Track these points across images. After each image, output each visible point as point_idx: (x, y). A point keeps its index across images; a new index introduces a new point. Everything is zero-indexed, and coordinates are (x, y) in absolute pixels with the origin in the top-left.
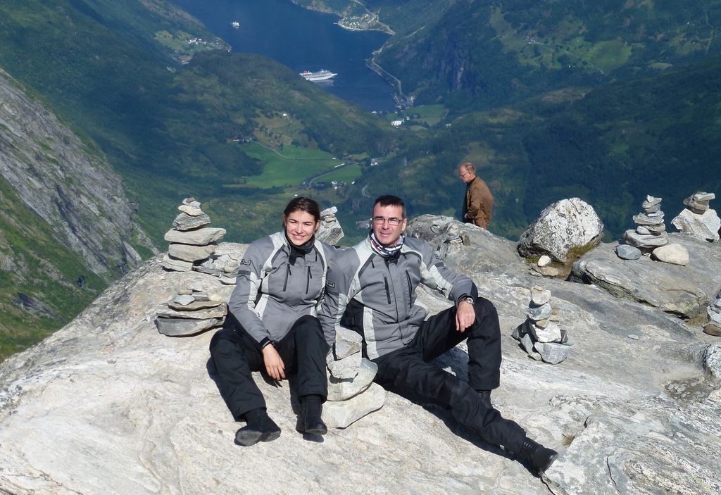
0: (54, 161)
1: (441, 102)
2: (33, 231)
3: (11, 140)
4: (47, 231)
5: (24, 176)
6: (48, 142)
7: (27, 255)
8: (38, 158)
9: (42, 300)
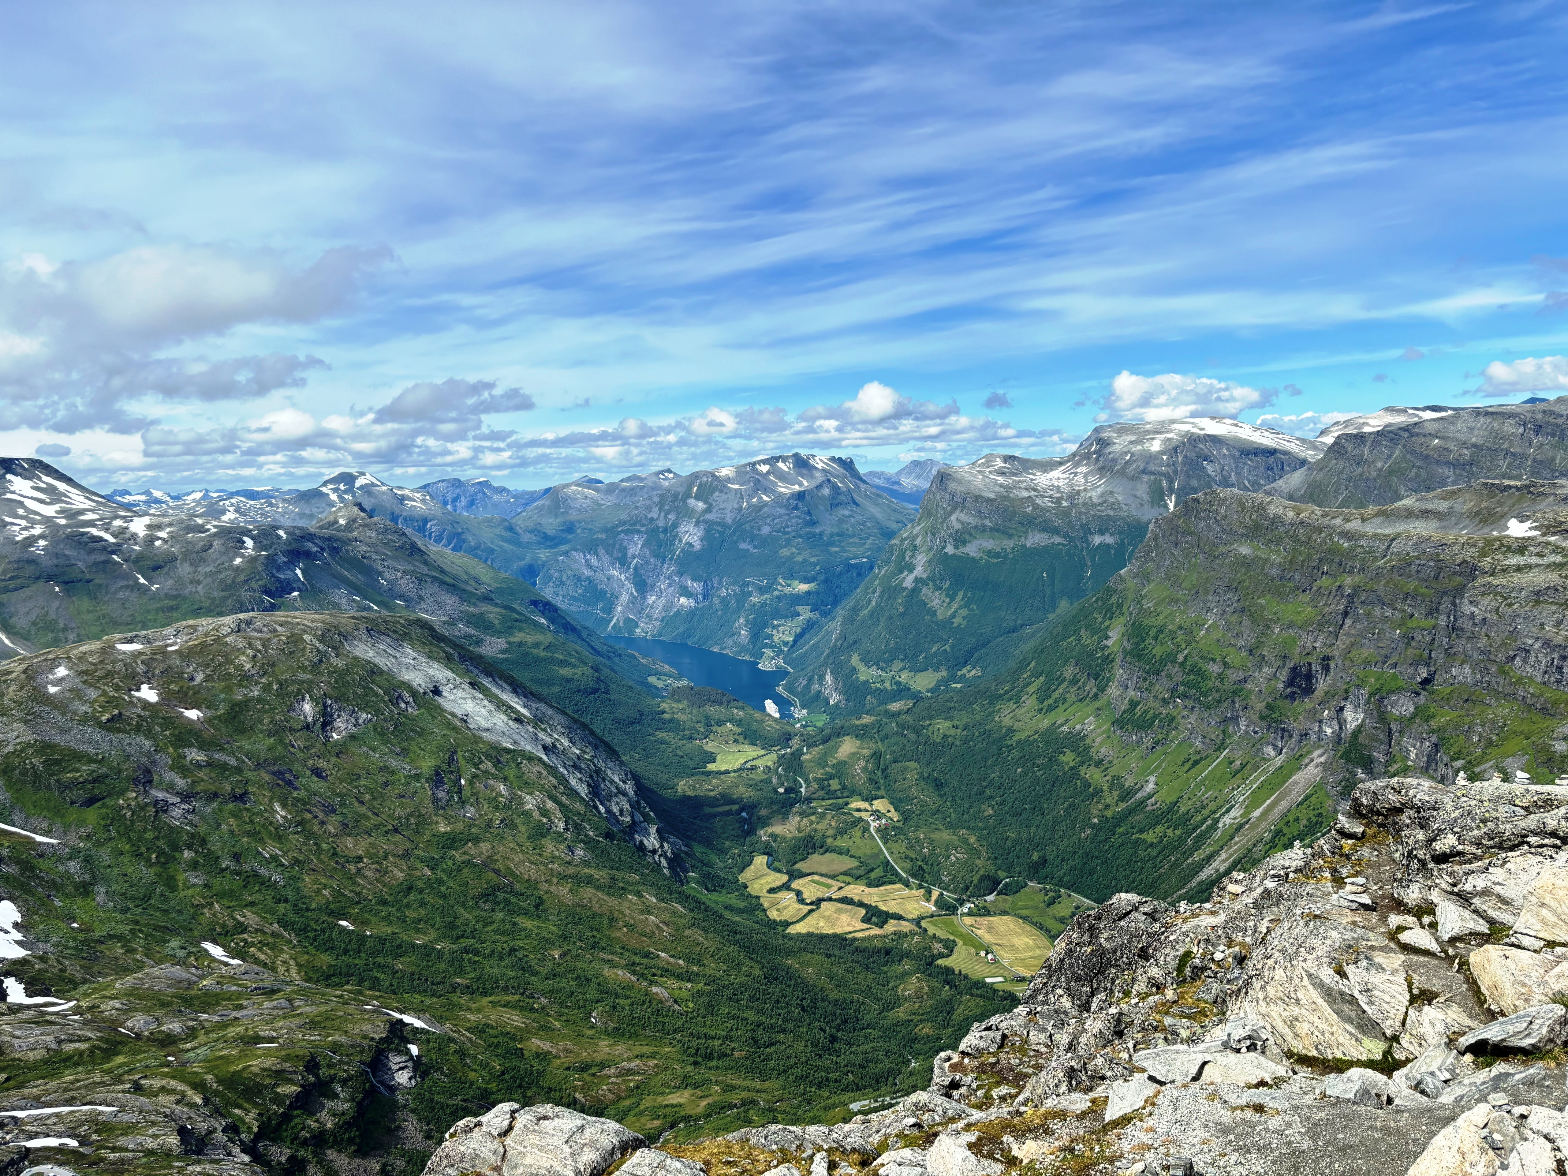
1: (824, 712)
2: (578, 805)
4: (586, 804)
9: (583, 849)
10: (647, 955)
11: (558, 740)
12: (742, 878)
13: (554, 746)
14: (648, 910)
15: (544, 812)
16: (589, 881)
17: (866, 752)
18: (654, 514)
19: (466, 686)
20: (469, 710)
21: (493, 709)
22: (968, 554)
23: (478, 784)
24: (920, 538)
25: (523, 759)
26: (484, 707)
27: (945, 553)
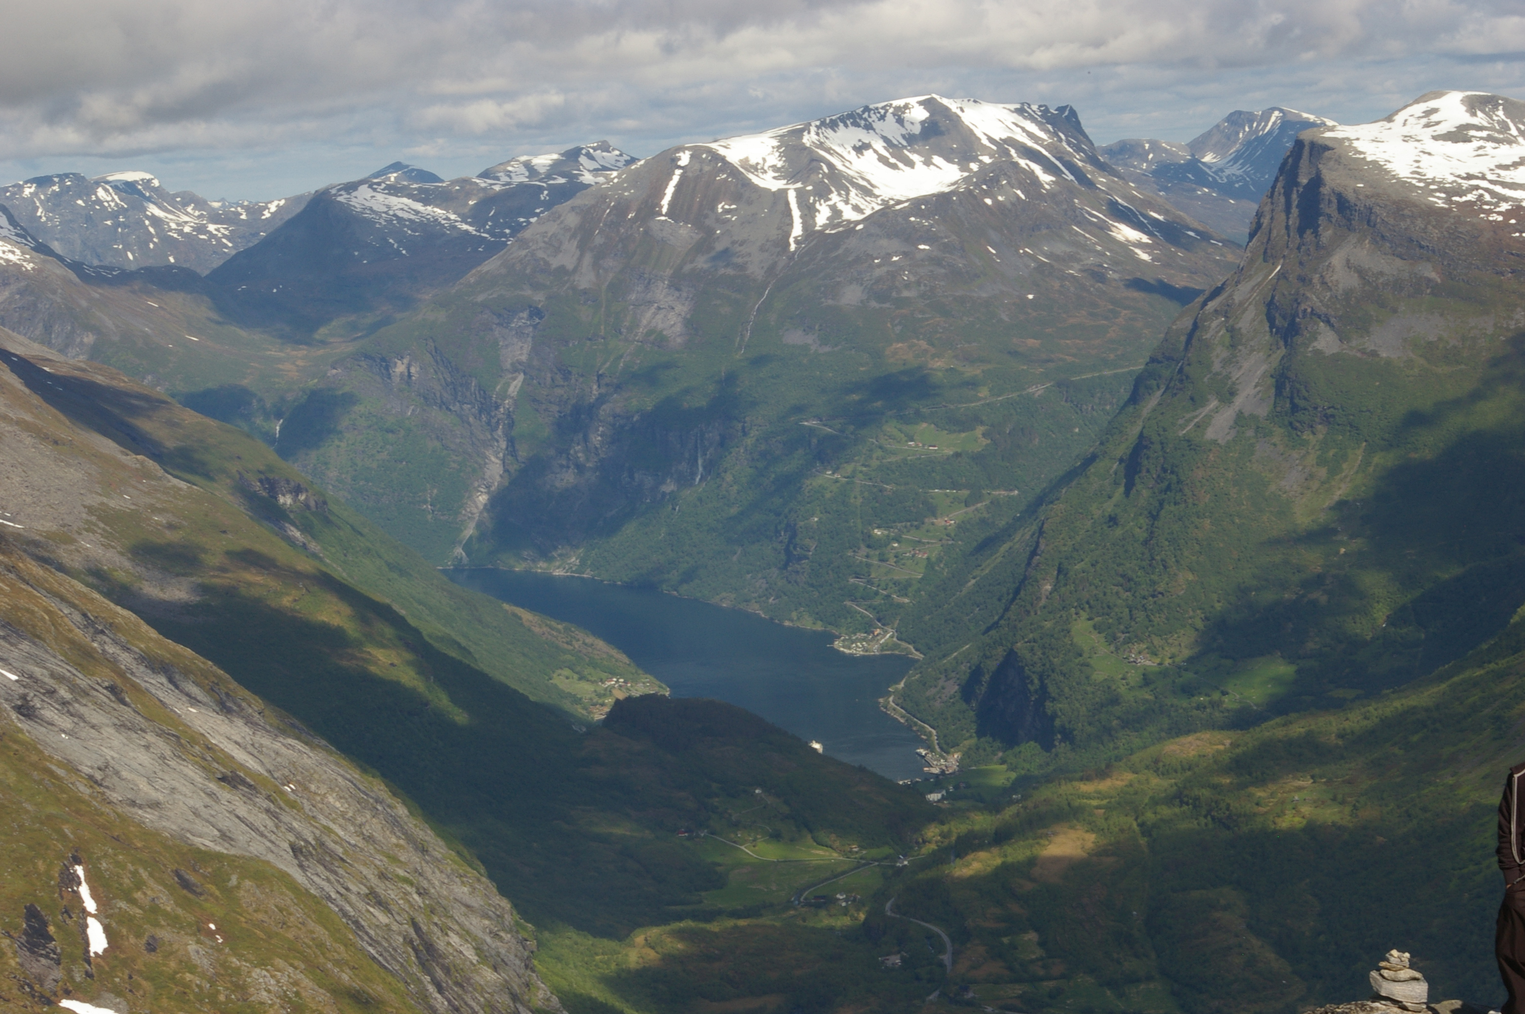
0: (406, 880)
1: (1001, 761)
3: (340, 851)
5: (361, 905)
6: (396, 850)
8: (382, 876)
11: (328, 830)
13: (322, 845)
18: (567, 258)
19: (103, 696)
20: (109, 753)
21: (168, 753)
22: (1374, 354)
23: (132, 940)
24: (1250, 314)
25: (242, 877)
26: (147, 747)
27: (1317, 352)
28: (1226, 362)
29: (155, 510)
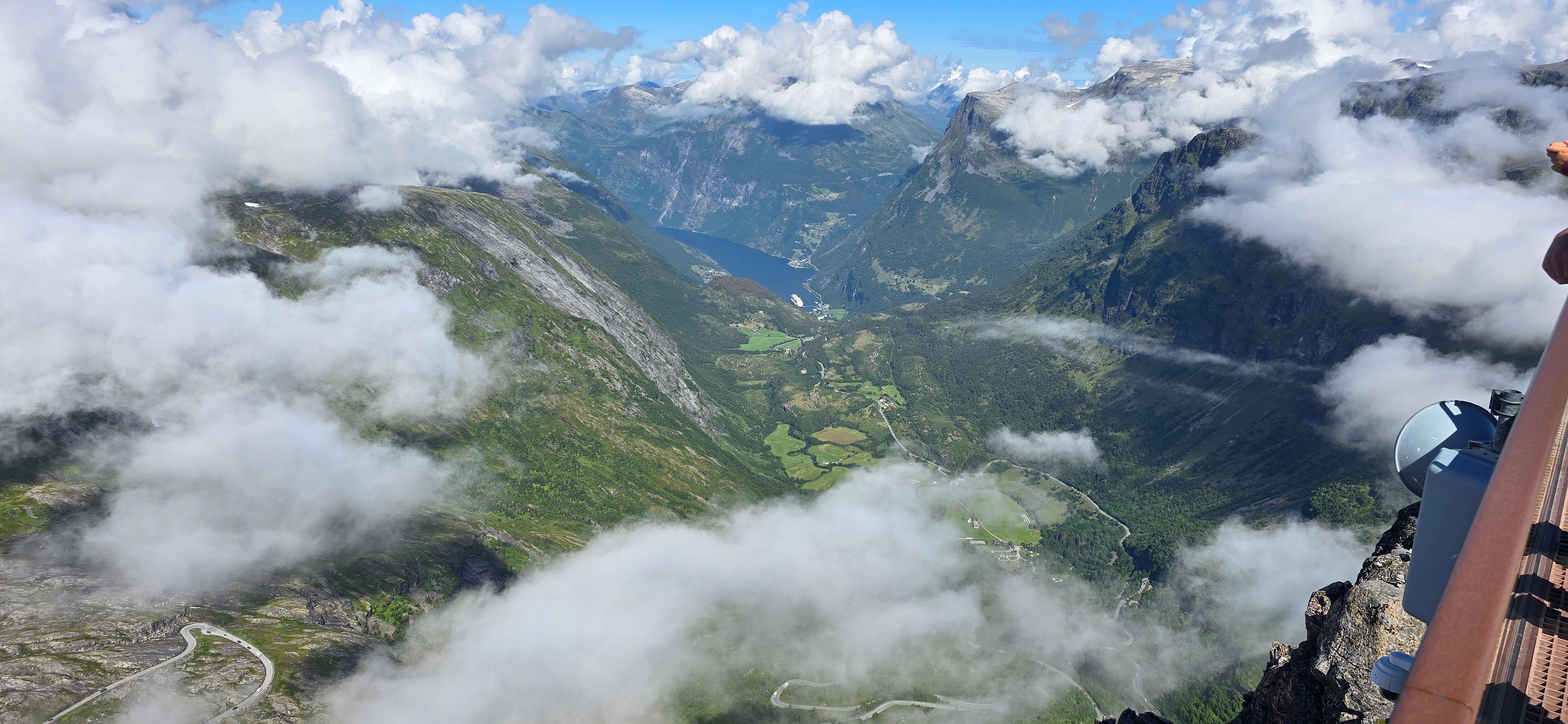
0: (643, 333)
1: (844, 308)
2: (633, 370)
3: (620, 320)
4: (639, 370)
6: (639, 322)
7: (629, 382)
8: (634, 331)
9: (637, 407)
10: (685, 496)
11: (618, 314)
12: (767, 442)
13: (615, 318)
14: (687, 461)
15: (605, 374)
16: (640, 432)
17: (880, 345)
19: (541, 261)
20: (544, 282)
21: (563, 283)
22: (986, 175)
23: (549, 345)
24: (944, 157)
25: (587, 328)
26: (556, 280)
27: (966, 172)
28: (934, 174)
29: (557, 198)
